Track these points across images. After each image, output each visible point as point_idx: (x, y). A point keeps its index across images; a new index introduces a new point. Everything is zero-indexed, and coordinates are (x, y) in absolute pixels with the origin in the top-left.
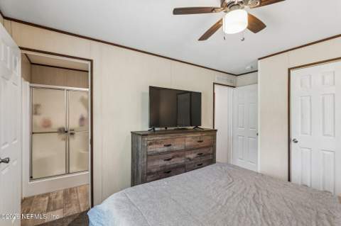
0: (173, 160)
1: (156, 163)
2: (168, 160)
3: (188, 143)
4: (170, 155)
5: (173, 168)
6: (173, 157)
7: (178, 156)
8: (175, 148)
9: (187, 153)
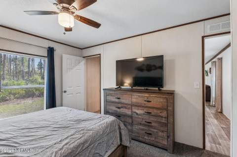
0: (121, 109)
1: (111, 108)
2: (119, 108)
3: (134, 100)
4: (120, 105)
5: (122, 115)
6: (122, 107)
7: (126, 108)
8: (123, 101)
9: (133, 108)
